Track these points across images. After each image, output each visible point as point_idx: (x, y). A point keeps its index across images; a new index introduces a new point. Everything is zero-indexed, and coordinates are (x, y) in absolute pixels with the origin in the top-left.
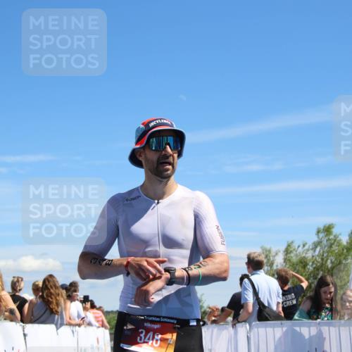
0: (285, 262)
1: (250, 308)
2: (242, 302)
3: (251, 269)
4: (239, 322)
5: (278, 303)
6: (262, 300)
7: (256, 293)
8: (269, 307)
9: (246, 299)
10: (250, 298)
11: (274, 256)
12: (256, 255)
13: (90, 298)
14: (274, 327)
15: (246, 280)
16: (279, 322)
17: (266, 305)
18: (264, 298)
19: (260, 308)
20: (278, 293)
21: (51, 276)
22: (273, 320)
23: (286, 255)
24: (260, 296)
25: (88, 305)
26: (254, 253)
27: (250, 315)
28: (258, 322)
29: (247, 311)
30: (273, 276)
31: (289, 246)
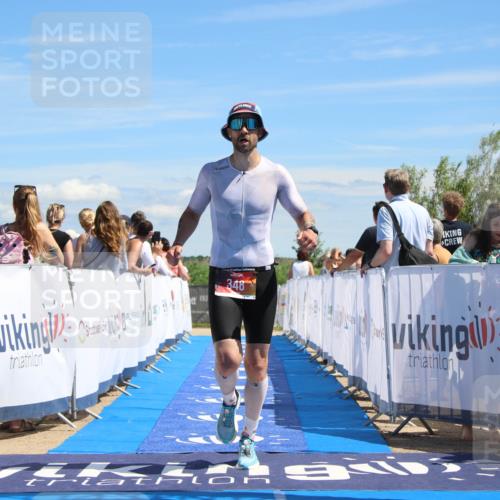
0: (437, 186)
1: (389, 248)
2: (378, 239)
3: (389, 193)
4: (371, 267)
5: (428, 241)
6: (406, 236)
7: (397, 227)
8: (416, 247)
9: (384, 236)
10: (388, 234)
11: (419, 179)
12: (397, 173)
13: (162, 236)
14: (420, 273)
15: (383, 209)
16: (428, 266)
17: (412, 243)
18: (409, 234)
19: (402, 247)
20: (428, 227)
21: (108, 203)
22: (419, 264)
23: (439, 175)
24: (403, 231)
25: (160, 245)
26: (395, 170)
27: (389, 257)
28: (398, 267)
29: (385, 252)
30: (421, 204)
31: (443, 162)
